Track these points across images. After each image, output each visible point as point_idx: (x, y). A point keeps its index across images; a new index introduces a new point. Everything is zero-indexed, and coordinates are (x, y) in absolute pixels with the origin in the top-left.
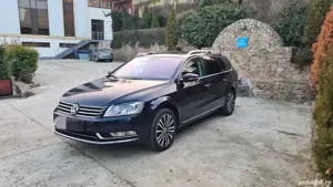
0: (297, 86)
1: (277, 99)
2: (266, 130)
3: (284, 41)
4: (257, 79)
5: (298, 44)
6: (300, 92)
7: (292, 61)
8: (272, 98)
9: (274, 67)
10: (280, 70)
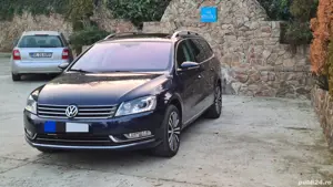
0: (291, 75)
1: (267, 95)
2: (272, 128)
3: (268, 13)
4: (236, 68)
5: (285, 17)
6: (296, 82)
7: (282, 41)
8: (259, 93)
9: (257, 49)
10: (266, 54)
